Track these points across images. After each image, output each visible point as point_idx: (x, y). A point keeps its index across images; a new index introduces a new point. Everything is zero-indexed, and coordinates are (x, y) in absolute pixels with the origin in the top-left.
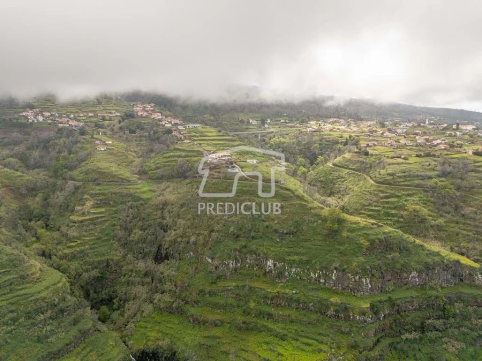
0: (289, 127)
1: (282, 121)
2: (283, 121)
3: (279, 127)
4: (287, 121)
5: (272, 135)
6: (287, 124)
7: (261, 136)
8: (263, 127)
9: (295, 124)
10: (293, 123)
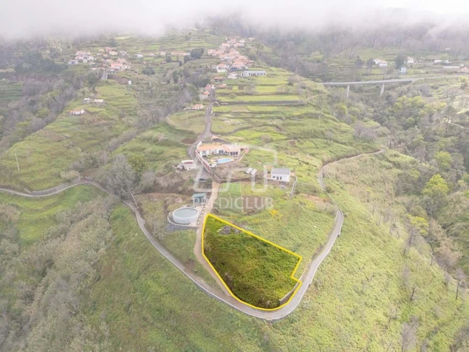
0: (446, 72)
1: (436, 61)
2: (440, 61)
3: (427, 73)
4: (447, 62)
5: (405, 88)
6: (445, 67)
7: (385, 89)
8: (396, 72)
9: (461, 68)
10: (458, 64)
